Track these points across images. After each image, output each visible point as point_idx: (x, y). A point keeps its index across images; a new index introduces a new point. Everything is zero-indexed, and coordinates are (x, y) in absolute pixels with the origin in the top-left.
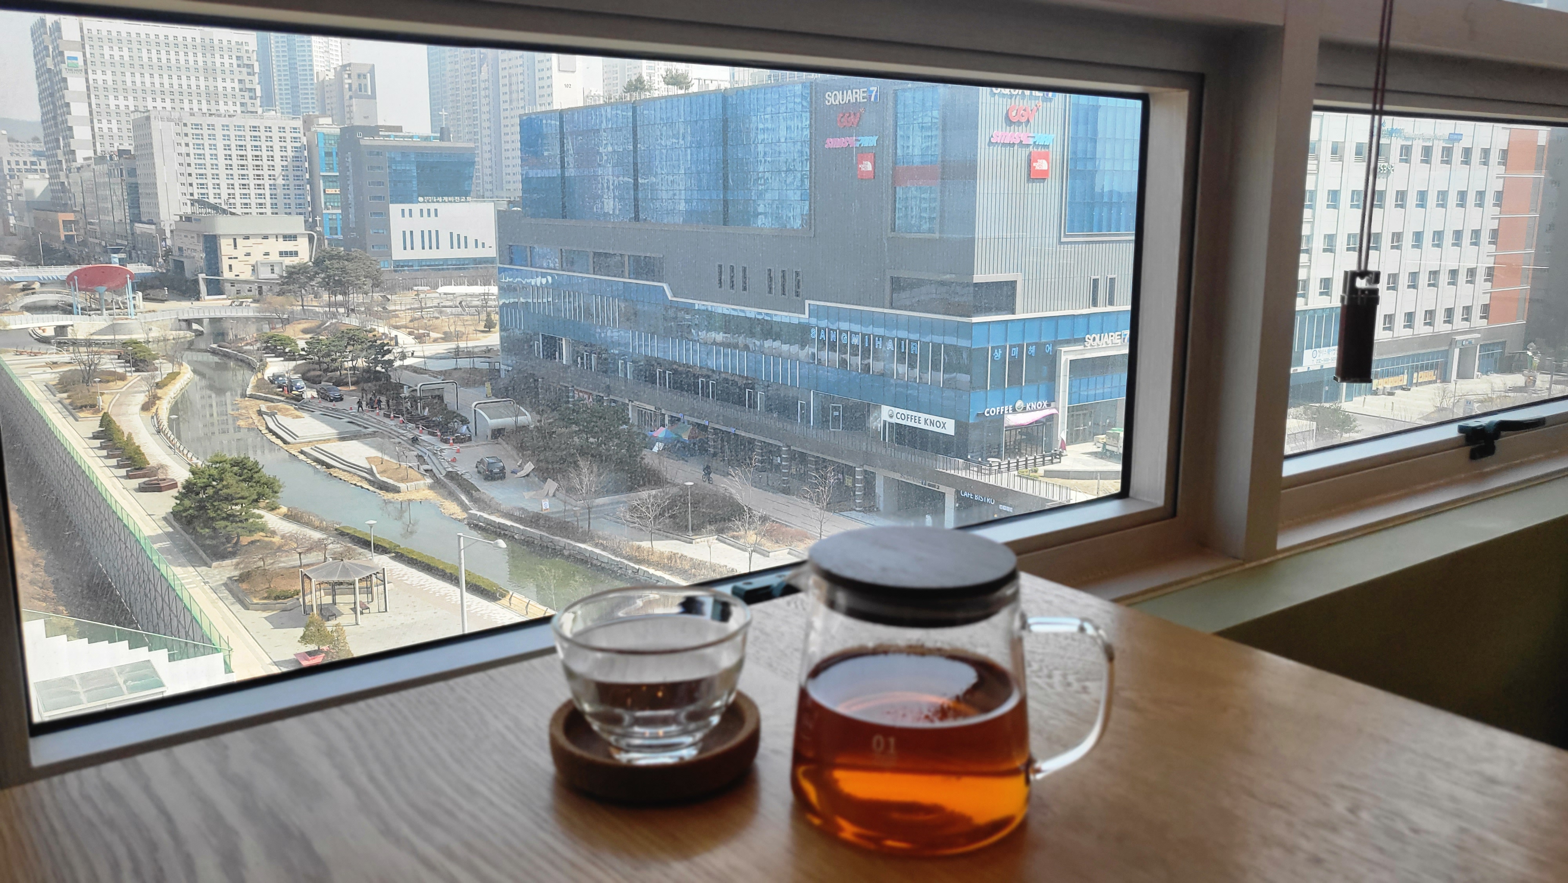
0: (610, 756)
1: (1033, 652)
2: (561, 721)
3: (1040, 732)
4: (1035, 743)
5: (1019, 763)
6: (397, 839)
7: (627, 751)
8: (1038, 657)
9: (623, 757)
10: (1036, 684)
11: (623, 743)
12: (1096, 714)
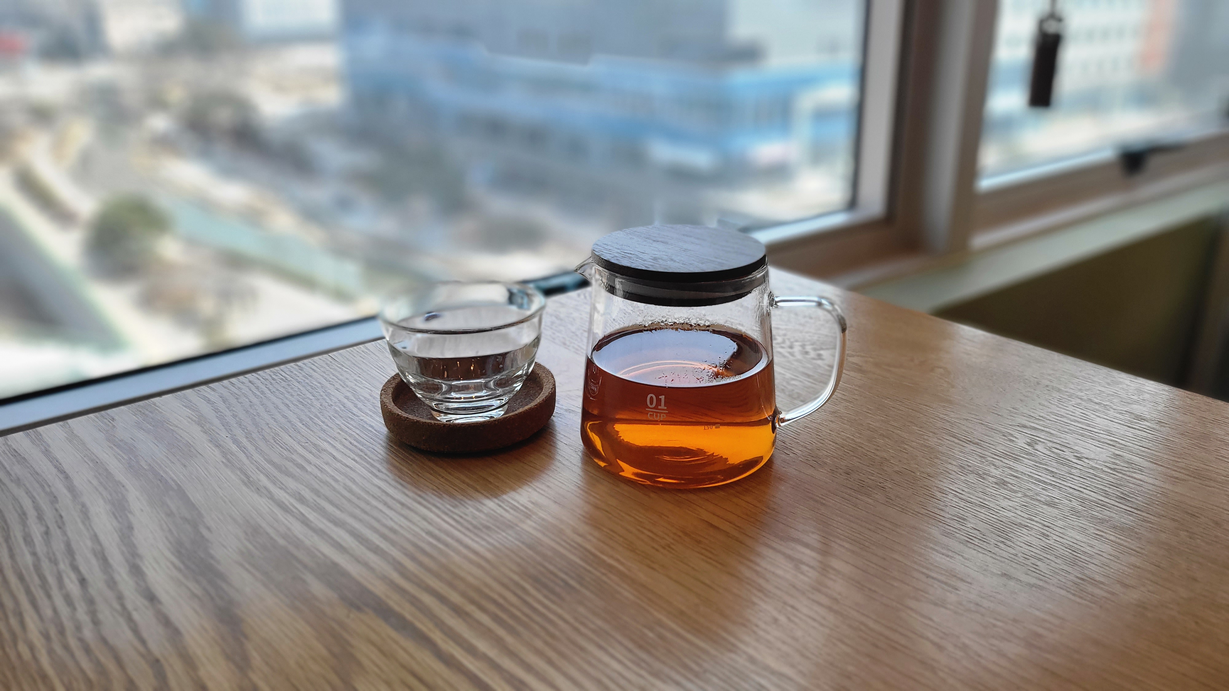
0: (433, 418)
1: (778, 328)
2: (390, 391)
3: (783, 391)
4: (780, 399)
5: (767, 415)
6: (259, 490)
7: (446, 414)
8: (781, 332)
9: (443, 419)
10: (780, 353)
11: (443, 407)
12: (830, 376)
